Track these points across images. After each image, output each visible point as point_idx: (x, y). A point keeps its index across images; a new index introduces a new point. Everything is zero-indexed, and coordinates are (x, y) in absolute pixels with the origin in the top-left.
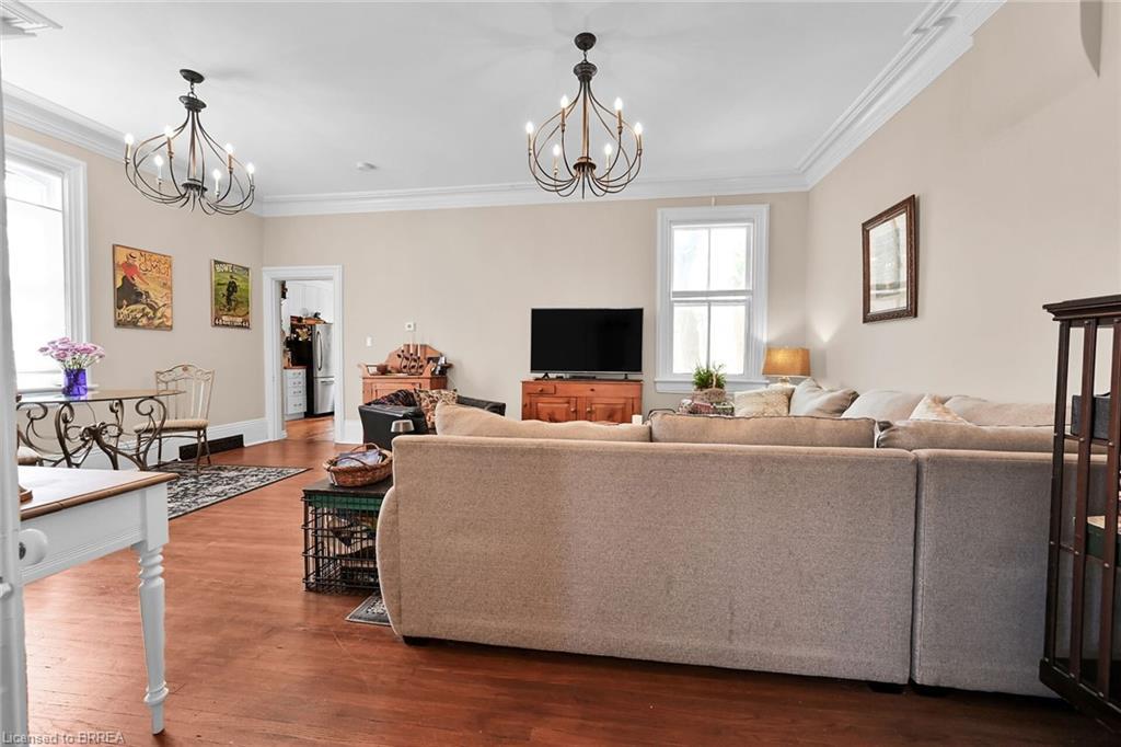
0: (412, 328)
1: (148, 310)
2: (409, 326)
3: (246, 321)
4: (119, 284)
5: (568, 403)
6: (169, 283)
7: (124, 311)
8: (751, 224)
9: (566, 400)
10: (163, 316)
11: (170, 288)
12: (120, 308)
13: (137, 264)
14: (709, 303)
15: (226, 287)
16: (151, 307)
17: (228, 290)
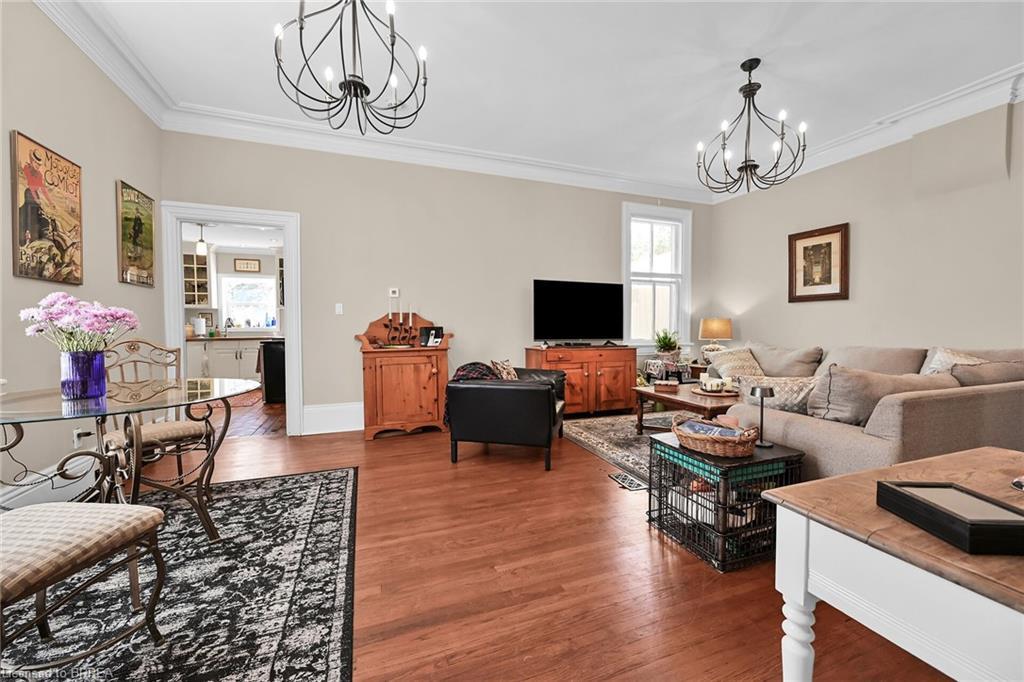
0: (397, 295)
1: (55, 250)
2: (394, 292)
3: (150, 276)
4: (21, 202)
5: (582, 368)
6: (77, 211)
7: (27, 249)
8: (680, 224)
9: (579, 366)
10: (72, 262)
11: (79, 218)
12: (23, 243)
13: (42, 170)
14: (654, 283)
15: (132, 224)
16: (59, 246)
17: (134, 228)
